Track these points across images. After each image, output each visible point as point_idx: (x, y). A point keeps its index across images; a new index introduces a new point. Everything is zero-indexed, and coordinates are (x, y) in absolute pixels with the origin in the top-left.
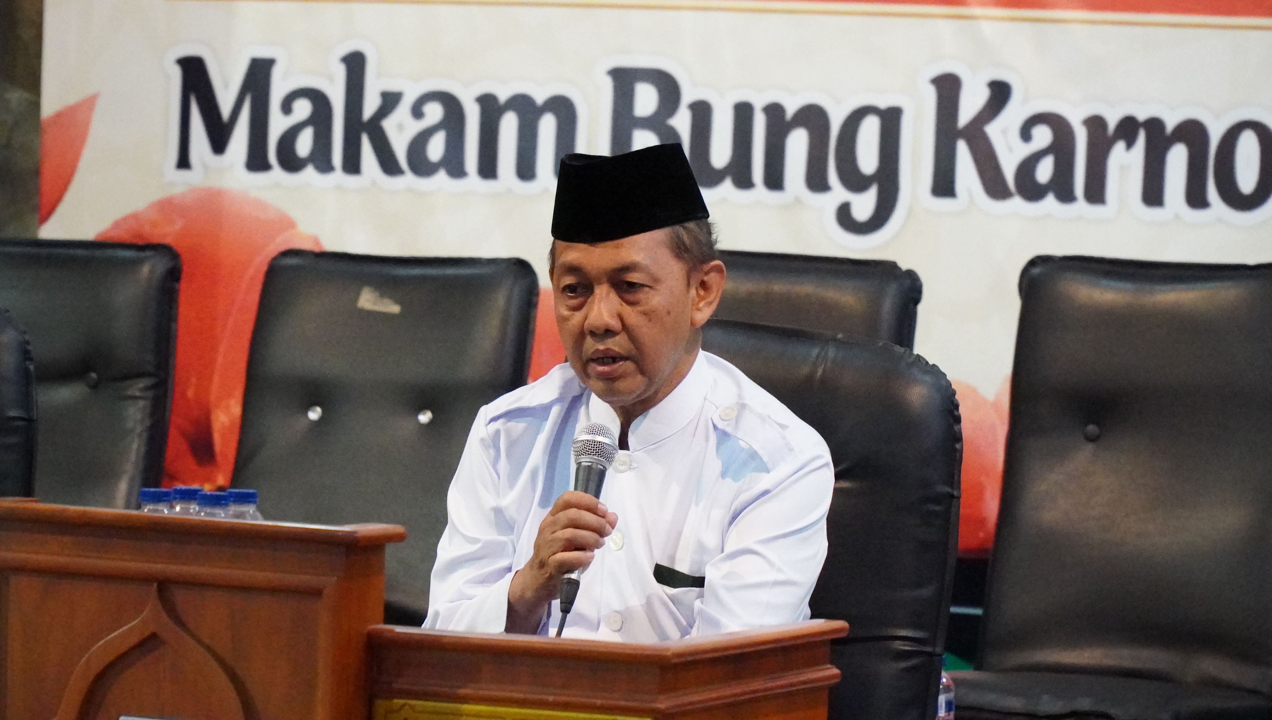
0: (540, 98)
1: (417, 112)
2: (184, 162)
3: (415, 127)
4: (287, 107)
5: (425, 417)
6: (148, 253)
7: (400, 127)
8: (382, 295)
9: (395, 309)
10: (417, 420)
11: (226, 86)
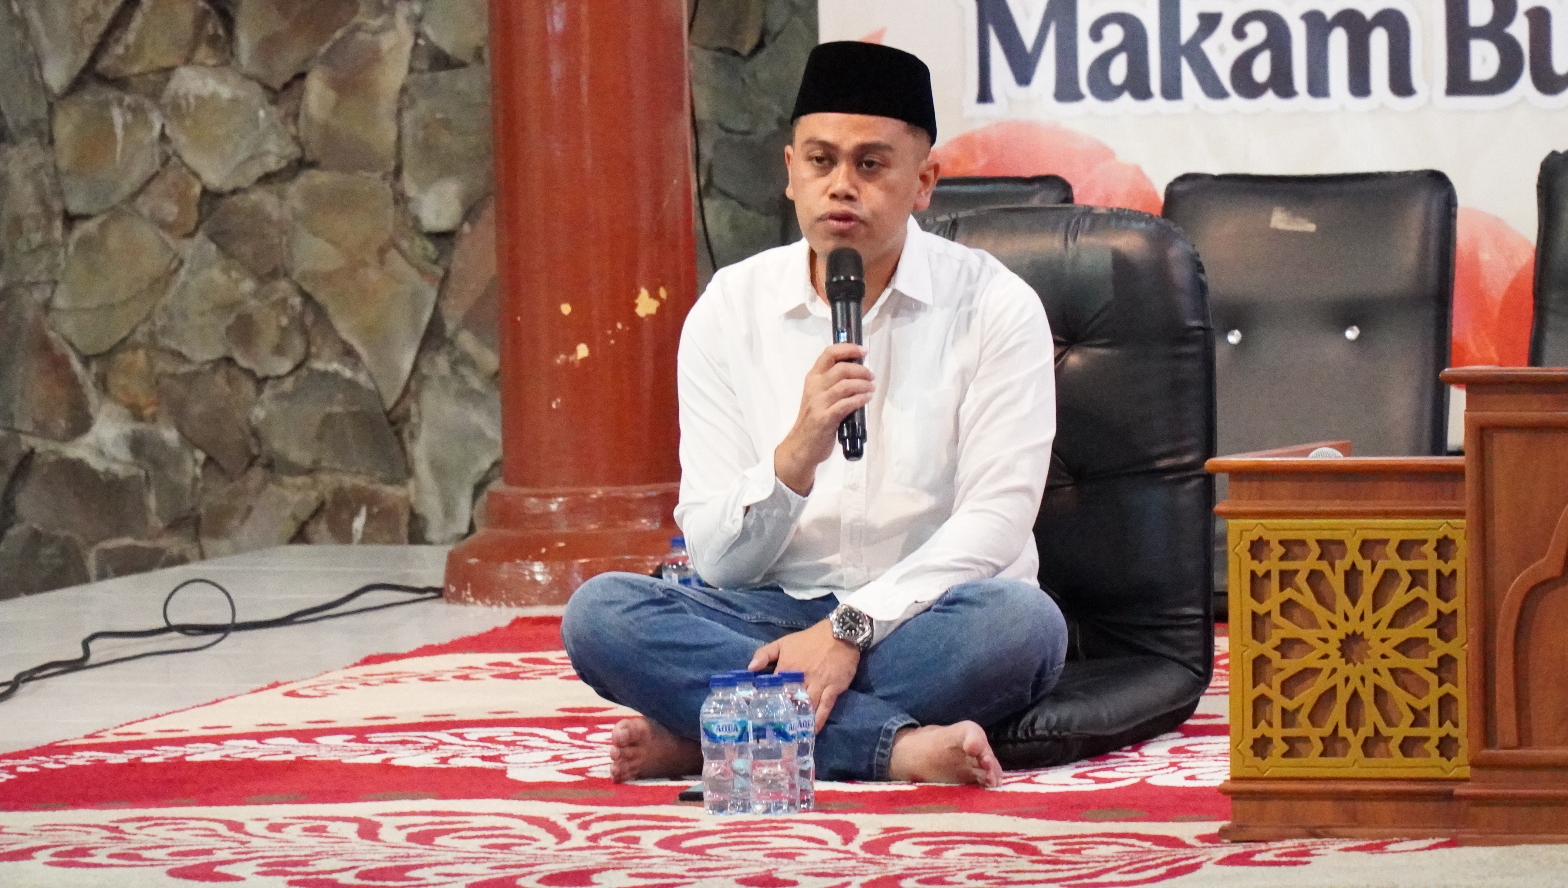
0: (1369, 14)
1: (1239, 32)
2: (985, 96)
3: (1239, 48)
4: (1096, 33)
5: (1352, 334)
6: (1037, 186)
7: (1222, 49)
8: (1294, 215)
9: (1311, 227)
10: (1345, 338)
11: (1028, 14)
